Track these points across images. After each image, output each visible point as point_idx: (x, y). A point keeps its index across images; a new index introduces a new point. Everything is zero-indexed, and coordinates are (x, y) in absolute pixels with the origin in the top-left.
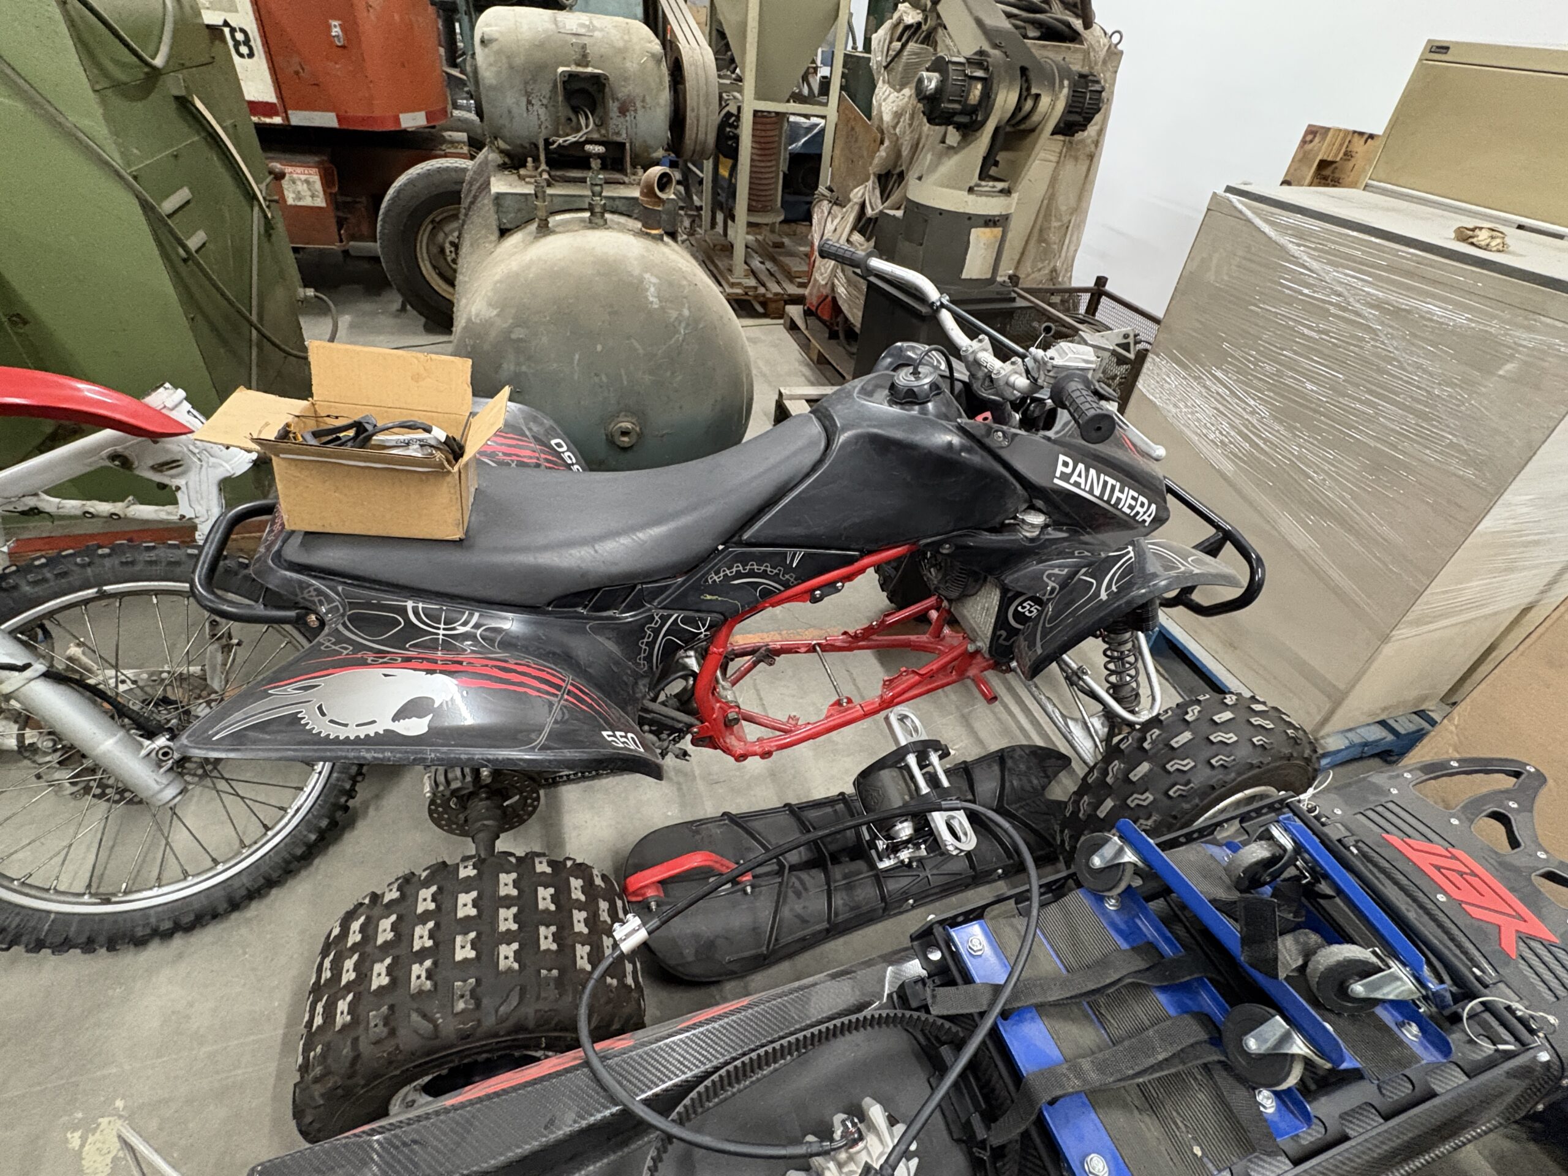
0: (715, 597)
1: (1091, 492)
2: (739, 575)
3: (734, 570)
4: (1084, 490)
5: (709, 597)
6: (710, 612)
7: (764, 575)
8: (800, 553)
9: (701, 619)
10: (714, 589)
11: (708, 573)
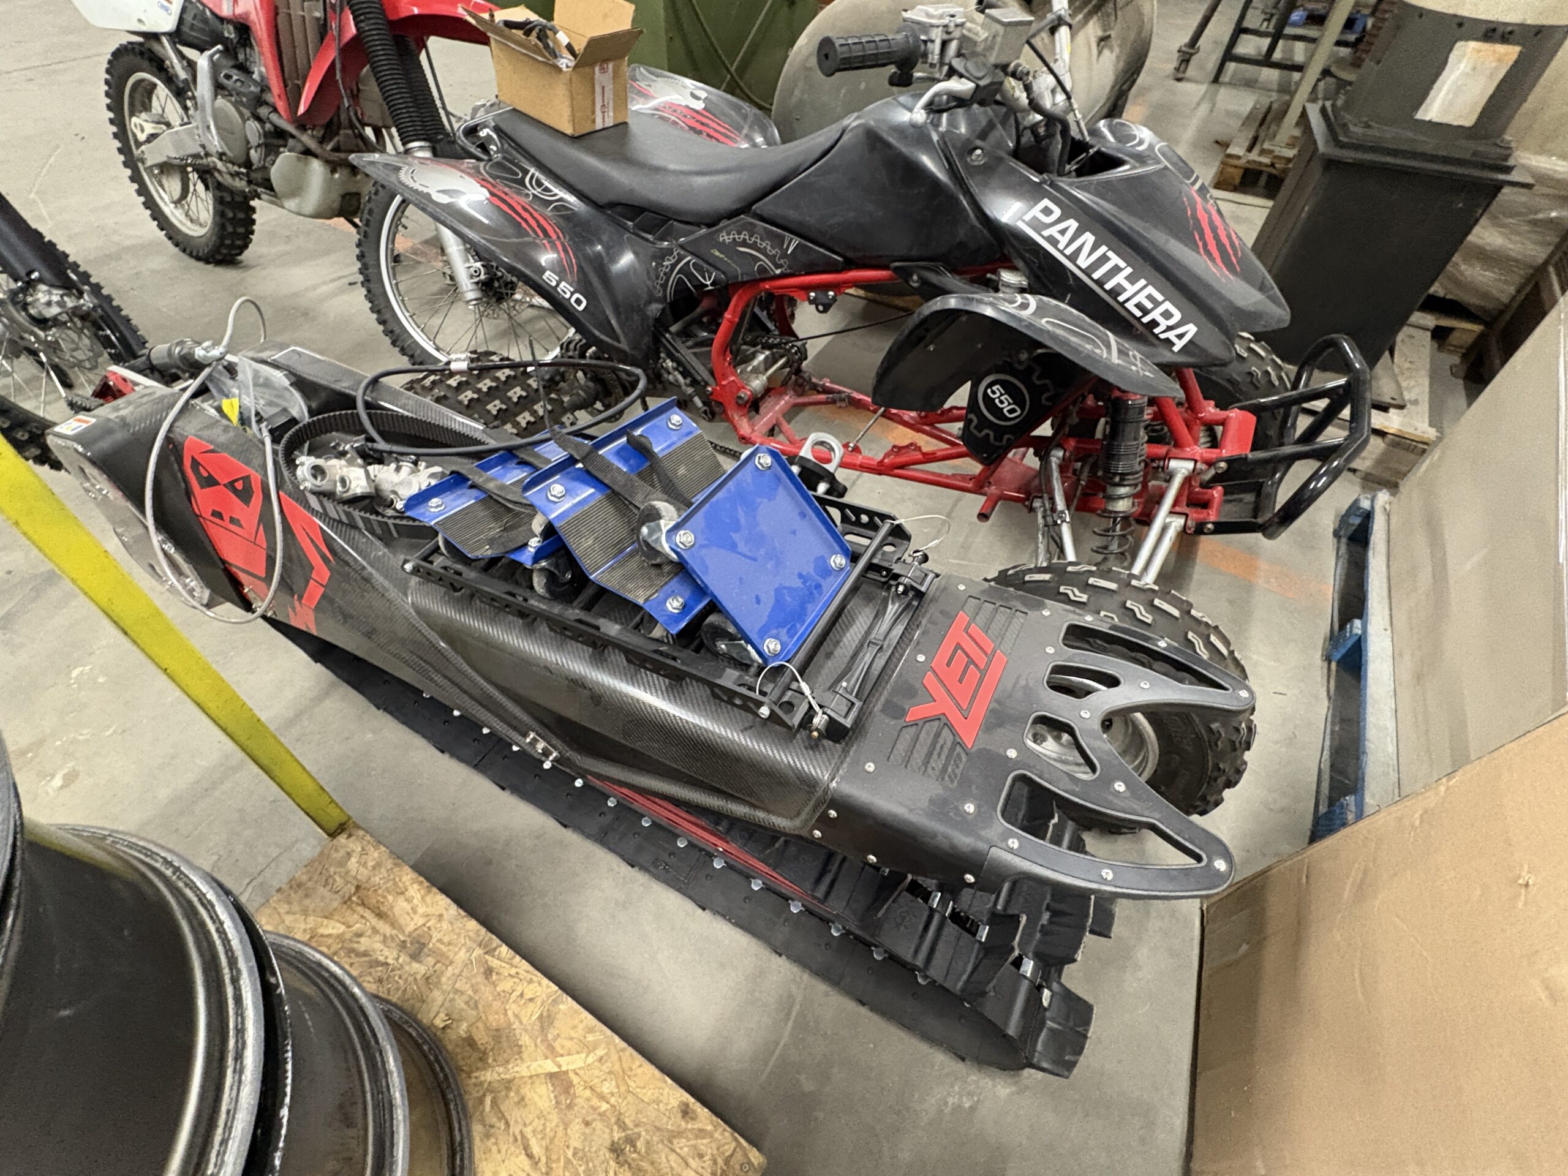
0: (722, 256)
1: (1073, 258)
2: (744, 244)
3: (742, 236)
4: (1061, 252)
5: (717, 253)
6: (717, 269)
7: (763, 251)
8: (796, 241)
9: (708, 271)
10: (722, 247)
11: (721, 230)
